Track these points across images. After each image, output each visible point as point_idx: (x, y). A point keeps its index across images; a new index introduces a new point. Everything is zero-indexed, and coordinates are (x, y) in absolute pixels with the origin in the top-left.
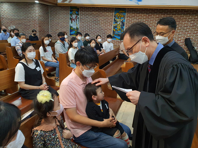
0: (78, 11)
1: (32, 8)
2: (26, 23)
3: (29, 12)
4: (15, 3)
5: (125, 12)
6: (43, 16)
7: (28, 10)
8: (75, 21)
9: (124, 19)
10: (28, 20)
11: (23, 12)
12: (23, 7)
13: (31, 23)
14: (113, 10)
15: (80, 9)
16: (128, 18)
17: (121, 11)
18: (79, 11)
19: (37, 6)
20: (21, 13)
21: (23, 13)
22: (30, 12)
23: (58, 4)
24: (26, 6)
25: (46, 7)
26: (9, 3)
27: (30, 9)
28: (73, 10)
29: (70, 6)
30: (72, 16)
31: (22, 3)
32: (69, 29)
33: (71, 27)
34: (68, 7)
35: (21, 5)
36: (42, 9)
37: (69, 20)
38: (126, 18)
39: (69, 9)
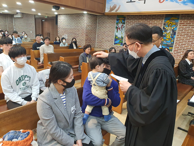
0: (124, 20)
1: (82, 18)
2: (76, 32)
4: (70, 15)
5: (178, 19)
6: (91, 25)
7: (79, 21)
8: (120, 30)
9: (176, 27)
10: (78, 29)
11: (75, 22)
12: (75, 18)
13: (80, 32)
14: (163, 17)
15: (126, 18)
16: (181, 25)
17: (173, 18)
18: (126, 19)
19: (86, 17)
20: (73, 24)
22: (80, 22)
23: (105, 13)
24: (78, 17)
25: (95, 17)
28: (120, 18)
29: (117, 15)
30: (118, 25)
31: (75, 15)
32: (114, 38)
33: (116, 36)
34: (115, 16)
35: (73, 16)
36: (91, 19)
37: (115, 29)
38: (178, 26)
39: (116, 18)
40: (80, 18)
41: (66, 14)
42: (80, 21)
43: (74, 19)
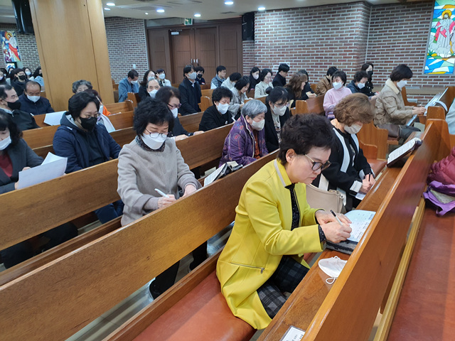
1: (346, 15)
2: (323, 52)
3: (334, 26)
4: (299, 10)
6: (363, 32)
7: (332, 22)
8: (446, 36)
10: (329, 45)
11: (318, 27)
12: (320, 17)
13: (335, 51)
19: (358, 10)
20: (312, 32)
21: (317, 30)
22: (337, 26)
24: (328, 13)
26: (283, 12)
27: (339, 19)
30: (438, 24)
31: (318, 8)
32: (425, 57)
35: (313, 12)
37: (429, 31)
39: (432, 7)
40: (339, 15)
41: (285, 10)
42: (338, 22)
43: (315, 20)
